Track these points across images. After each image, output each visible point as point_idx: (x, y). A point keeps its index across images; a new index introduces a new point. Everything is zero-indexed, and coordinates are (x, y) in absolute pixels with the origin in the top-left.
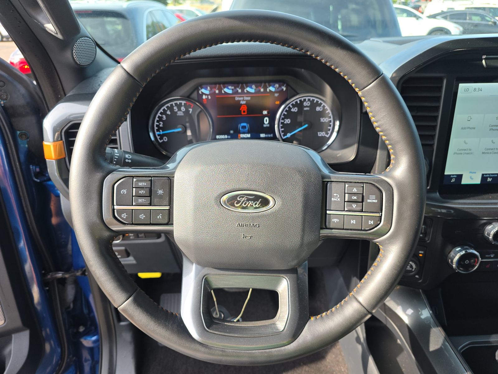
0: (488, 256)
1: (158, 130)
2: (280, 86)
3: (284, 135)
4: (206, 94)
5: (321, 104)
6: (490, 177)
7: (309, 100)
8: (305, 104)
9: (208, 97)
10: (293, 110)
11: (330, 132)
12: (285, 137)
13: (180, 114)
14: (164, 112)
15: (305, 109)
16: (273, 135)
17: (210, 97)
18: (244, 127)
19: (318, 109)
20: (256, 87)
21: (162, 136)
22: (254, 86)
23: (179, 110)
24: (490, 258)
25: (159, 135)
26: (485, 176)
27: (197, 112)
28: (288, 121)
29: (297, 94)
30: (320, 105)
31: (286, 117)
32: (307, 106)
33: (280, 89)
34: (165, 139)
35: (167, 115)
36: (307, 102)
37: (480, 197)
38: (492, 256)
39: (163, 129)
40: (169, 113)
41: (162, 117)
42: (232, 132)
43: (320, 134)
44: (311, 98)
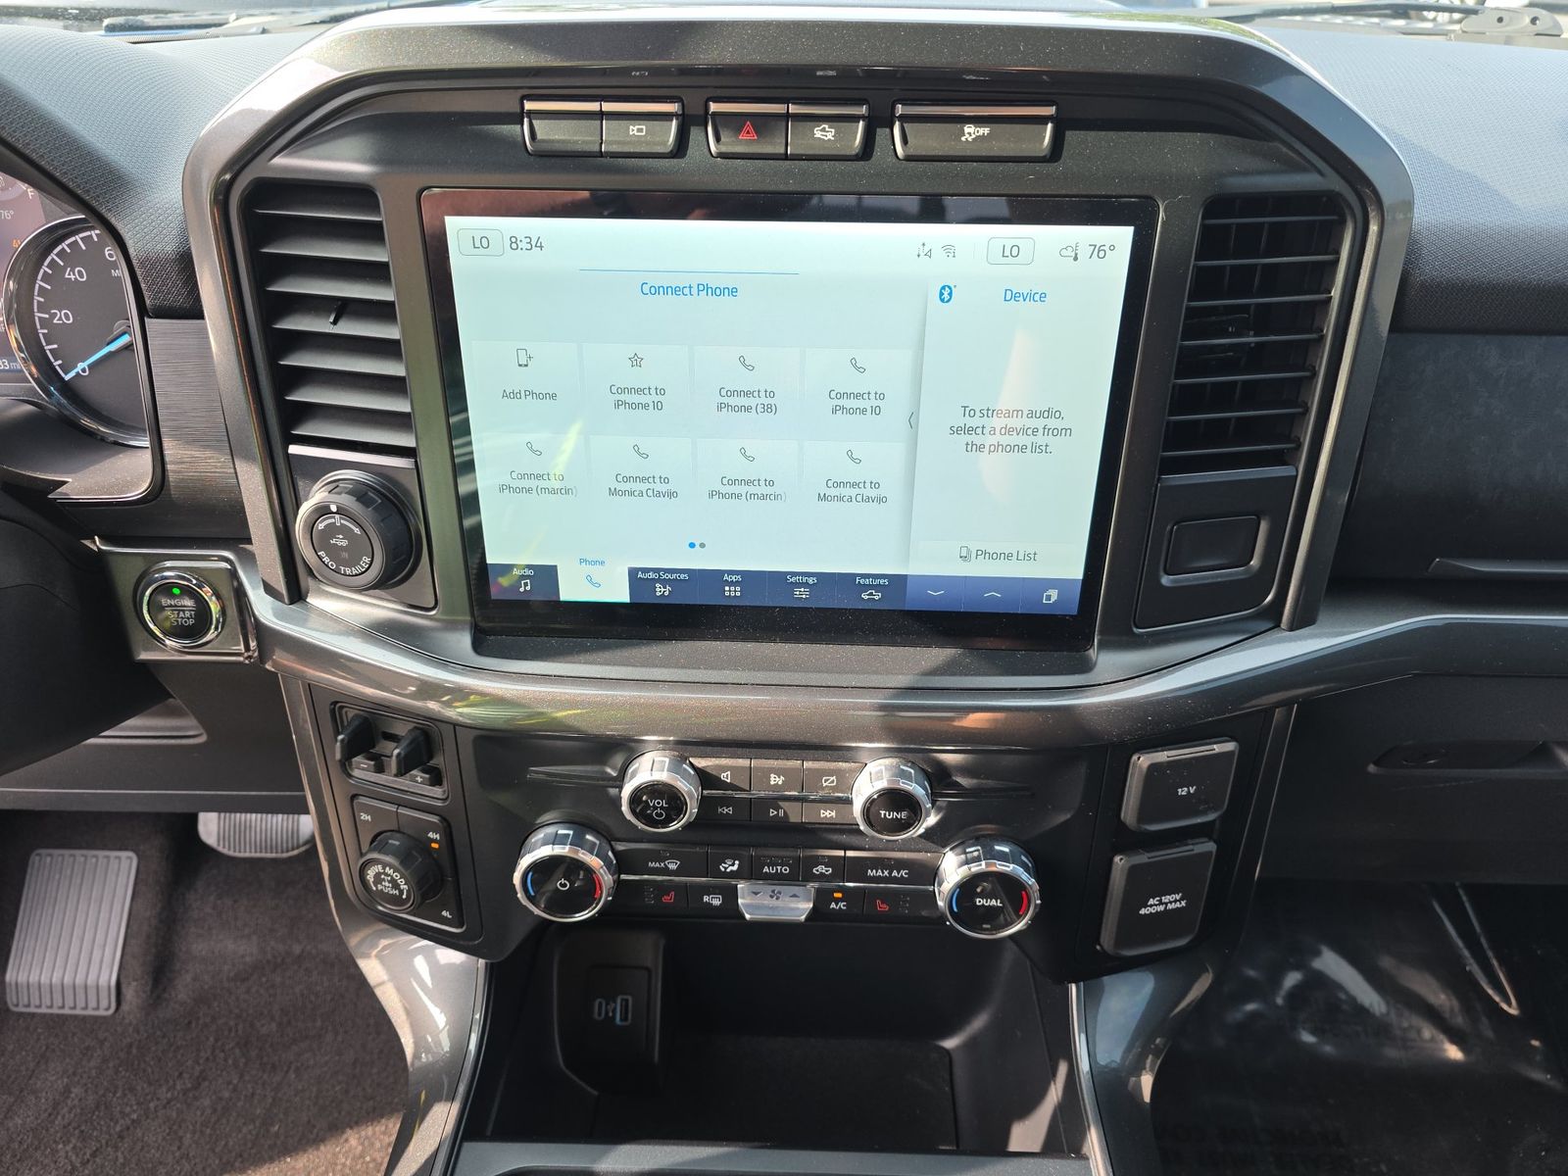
0: (657, 865)
6: (664, 582)
24: (666, 871)
26: (640, 575)
37: (607, 655)
38: (673, 866)
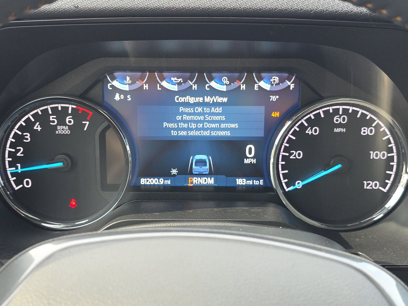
1: (12, 164)
2: (282, 81)
3: (288, 185)
4: (121, 92)
5: (372, 120)
7: (345, 111)
8: (337, 120)
9: (126, 98)
10: (309, 131)
11: (389, 182)
12: (291, 188)
13: (62, 130)
14: (29, 126)
15: (337, 130)
16: (264, 182)
17: (129, 98)
18: (201, 163)
19: (365, 131)
20: (232, 80)
21: (19, 178)
22: (225, 80)
23: (62, 122)
25: (13, 175)
27: (100, 130)
28: (297, 155)
29: (321, 99)
30: (369, 123)
31: (293, 145)
32: (340, 125)
33: (282, 86)
34: (28, 183)
35: (34, 133)
36: (341, 115)
39: (24, 162)
40: (38, 127)
41: (23, 137)
42: (174, 172)
43: (369, 184)
44: (351, 109)
